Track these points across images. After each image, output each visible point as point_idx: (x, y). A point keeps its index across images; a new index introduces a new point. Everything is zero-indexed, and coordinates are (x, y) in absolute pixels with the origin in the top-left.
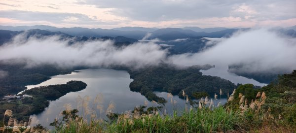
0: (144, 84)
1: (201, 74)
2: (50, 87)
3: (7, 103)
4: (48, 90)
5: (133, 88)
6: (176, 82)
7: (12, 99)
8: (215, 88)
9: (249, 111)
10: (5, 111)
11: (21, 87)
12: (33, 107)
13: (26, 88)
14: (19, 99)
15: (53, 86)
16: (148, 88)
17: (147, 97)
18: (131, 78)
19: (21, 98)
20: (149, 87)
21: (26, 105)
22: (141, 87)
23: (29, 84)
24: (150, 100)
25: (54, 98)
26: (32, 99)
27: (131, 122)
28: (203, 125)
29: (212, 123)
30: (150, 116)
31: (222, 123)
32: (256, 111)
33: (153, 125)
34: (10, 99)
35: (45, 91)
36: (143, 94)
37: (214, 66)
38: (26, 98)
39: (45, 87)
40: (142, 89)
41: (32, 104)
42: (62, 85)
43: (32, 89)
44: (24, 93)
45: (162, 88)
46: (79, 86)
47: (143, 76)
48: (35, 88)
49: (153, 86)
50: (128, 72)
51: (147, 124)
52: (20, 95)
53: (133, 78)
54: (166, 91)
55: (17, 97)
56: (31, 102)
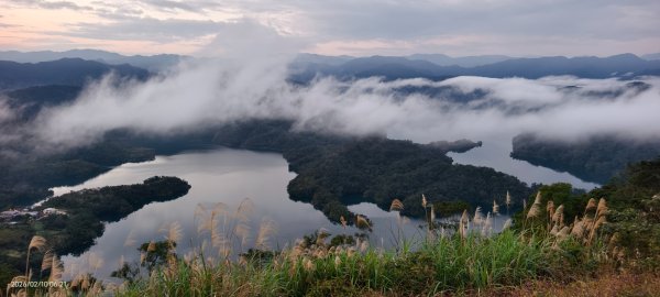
0: (320, 183)
1: (451, 160)
2: (106, 190)
3: (8, 227)
4: (101, 196)
5: (296, 192)
6: (395, 180)
7: (18, 218)
8: (482, 192)
9: (571, 240)
10: (29, 239)
11: (40, 190)
12: (67, 237)
13: (52, 193)
14: (35, 217)
15: (114, 188)
16: (330, 194)
17: (327, 214)
18: (290, 170)
19: (39, 215)
20: (332, 192)
21: (53, 232)
22: (314, 190)
23: (59, 185)
24: (335, 220)
25: (116, 215)
26: (65, 217)
27: (309, 264)
28: (472, 271)
29: (490, 267)
30: (350, 252)
31: (513, 266)
32: (585, 240)
33: (356, 272)
34: (14, 219)
35: (95, 201)
36: (318, 207)
37: (480, 144)
38: (52, 217)
39: (95, 192)
40: (315, 196)
41: (64, 230)
42: (134, 187)
43: (65, 195)
44: (46, 205)
45: (362, 194)
46: (172, 189)
47: (318, 165)
48: (72, 193)
49: (341, 188)
50: (285, 157)
51: (344, 270)
52: (37, 209)
53: (296, 172)
54: (370, 200)
55: (32, 214)
56: (63, 226)
